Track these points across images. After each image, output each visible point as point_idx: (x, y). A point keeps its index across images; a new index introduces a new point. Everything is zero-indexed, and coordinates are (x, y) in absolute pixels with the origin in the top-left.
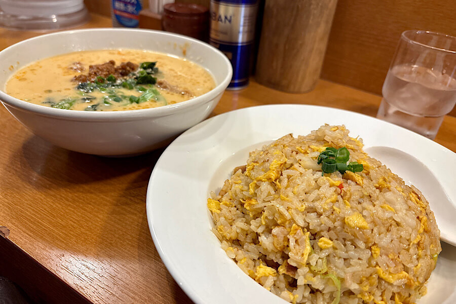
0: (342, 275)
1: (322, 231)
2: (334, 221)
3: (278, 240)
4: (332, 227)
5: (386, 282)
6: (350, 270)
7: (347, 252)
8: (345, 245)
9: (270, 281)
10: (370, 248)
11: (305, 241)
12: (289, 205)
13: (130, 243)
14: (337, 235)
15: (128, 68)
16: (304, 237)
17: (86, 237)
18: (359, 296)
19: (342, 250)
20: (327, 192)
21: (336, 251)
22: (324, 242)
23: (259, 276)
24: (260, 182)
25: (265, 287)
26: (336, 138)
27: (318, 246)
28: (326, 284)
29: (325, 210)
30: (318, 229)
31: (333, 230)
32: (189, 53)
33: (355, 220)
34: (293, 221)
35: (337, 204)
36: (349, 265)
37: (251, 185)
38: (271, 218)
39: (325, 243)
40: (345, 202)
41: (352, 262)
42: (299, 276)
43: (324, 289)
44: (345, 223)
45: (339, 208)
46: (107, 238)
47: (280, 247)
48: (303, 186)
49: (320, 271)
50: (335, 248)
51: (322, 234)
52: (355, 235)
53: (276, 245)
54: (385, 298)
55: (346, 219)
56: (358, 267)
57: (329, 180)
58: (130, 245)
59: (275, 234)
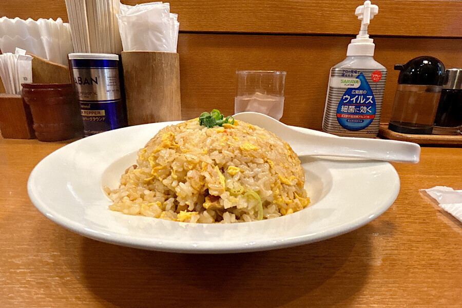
0: (257, 188)
1: (227, 163)
2: (233, 152)
3: (195, 180)
4: (233, 156)
5: (286, 185)
6: (260, 182)
7: (252, 171)
8: (248, 166)
10: (267, 162)
11: (217, 173)
14: (240, 161)
16: (215, 170)
18: (274, 202)
19: (248, 171)
21: (244, 173)
22: (232, 169)
24: (157, 154)
27: (229, 173)
28: (248, 201)
29: (223, 147)
30: (224, 162)
31: (235, 158)
34: (200, 161)
35: (229, 141)
36: (259, 179)
37: (151, 159)
38: (181, 170)
39: (234, 169)
41: (259, 176)
42: (224, 201)
43: (248, 207)
44: (242, 151)
45: (232, 143)
47: (198, 188)
49: (239, 191)
50: (242, 172)
51: (228, 164)
52: (252, 156)
53: (194, 186)
54: (291, 197)
55: (241, 147)
59: (191, 176)
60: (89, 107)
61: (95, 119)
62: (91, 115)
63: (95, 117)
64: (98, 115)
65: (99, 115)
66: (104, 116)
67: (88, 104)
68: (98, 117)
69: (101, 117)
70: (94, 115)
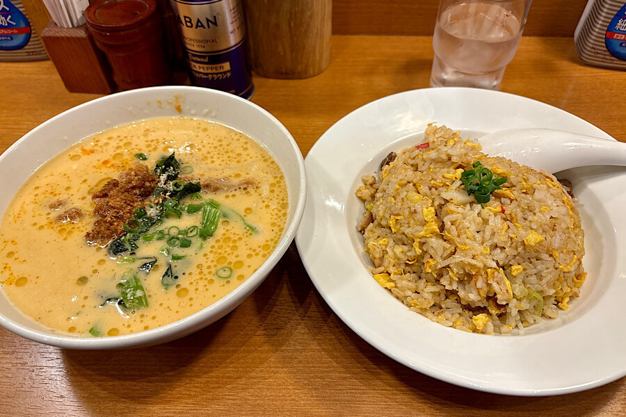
0: (540, 288)
1: (509, 261)
2: (516, 248)
3: (483, 291)
4: (516, 254)
6: (544, 281)
7: (535, 268)
8: (531, 263)
9: (490, 327)
10: (552, 255)
11: (502, 278)
12: (473, 252)
13: (310, 387)
14: (522, 258)
15: (147, 184)
16: (500, 275)
17: (263, 408)
19: (532, 268)
20: (496, 222)
21: (527, 271)
22: (516, 269)
23: (481, 328)
24: (424, 239)
25: (490, 334)
26: (462, 155)
27: (513, 276)
28: (530, 302)
29: (505, 242)
30: (506, 261)
31: (518, 255)
32: (185, 108)
33: (533, 238)
34: (486, 267)
35: (510, 231)
36: (542, 278)
38: (462, 272)
40: (515, 225)
41: (543, 274)
42: (511, 309)
44: (526, 246)
45: (514, 233)
46: (284, 396)
48: (473, 228)
50: (524, 269)
51: (511, 263)
52: (537, 251)
53: (481, 295)
55: (525, 241)
56: (549, 276)
57: (491, 210)
58: (312, 389)
60: (206, 60)
61: (215, 76)
62: (210, 71)
63: (217, 74)
64: (220, 71)
65: (222, 70)
66: (228, 71)
67: (204, 57)
68: (221, 73)
69: (225, 73)
70: (214, 71)
